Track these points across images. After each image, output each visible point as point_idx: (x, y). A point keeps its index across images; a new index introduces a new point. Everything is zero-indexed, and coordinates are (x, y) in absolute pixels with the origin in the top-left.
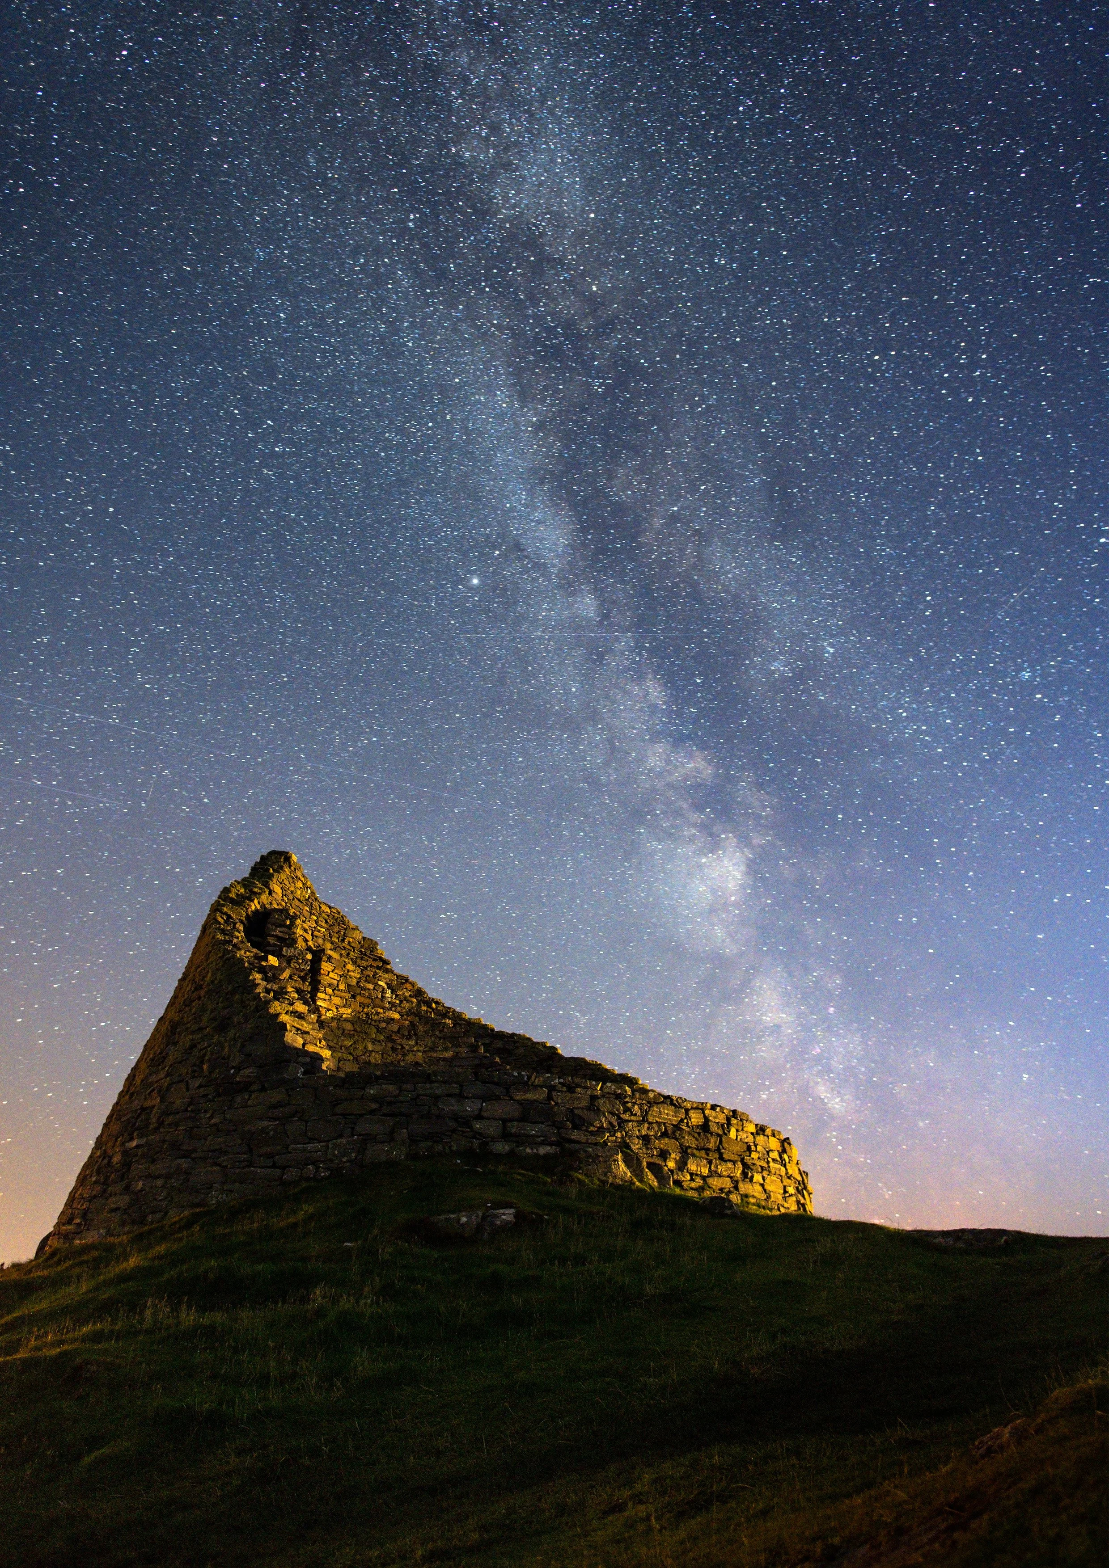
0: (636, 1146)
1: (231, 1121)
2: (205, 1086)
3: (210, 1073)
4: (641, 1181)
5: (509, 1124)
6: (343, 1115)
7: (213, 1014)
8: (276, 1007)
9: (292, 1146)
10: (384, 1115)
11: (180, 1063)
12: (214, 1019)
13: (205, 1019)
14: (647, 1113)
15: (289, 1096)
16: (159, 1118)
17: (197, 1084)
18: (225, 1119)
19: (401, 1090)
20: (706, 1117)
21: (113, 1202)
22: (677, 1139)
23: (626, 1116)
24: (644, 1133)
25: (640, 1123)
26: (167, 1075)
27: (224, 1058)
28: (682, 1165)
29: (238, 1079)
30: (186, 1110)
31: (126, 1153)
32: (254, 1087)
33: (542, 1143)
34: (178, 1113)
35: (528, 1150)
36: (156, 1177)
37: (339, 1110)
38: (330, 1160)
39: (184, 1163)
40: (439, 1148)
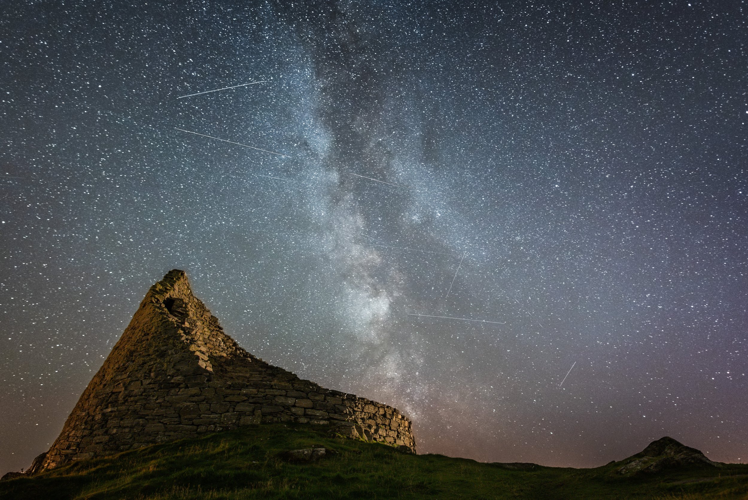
0: (360, 422)
1: (168, 401)
2: (153, 384)
3: (156, 377)
4: (362, 438)
5: (307, 410)
6: (229, 402)
7: (156, 349)
8: (193, 348)
9: (203, 415)
10: (250, 403)
11: (137, 371)
12: (157, 351)
13: (151, 351)
14: (364, 408)
15: (201, 391)
16: (124, 398)
17: (147, 383)
18: (164, 400)
19: (258, 391)
20: (385, 411)
21: (97, 439)
22: (375, 420)
23: (356, 409)
24: (362, 417)
25: (361, 412)
26: (129, 376)
27: (163, 371)
28: (376, 431)
29: (172, 381)
30: (142, 395)
31: (104, 415)
32: (182, 386)
33: (322, 419)
34: (136, 396)
35: (316, 422)
36: (125, 428)
37: (227, 399)
38: (222, 423)
39: (141, 421)
40: (276, 419)
